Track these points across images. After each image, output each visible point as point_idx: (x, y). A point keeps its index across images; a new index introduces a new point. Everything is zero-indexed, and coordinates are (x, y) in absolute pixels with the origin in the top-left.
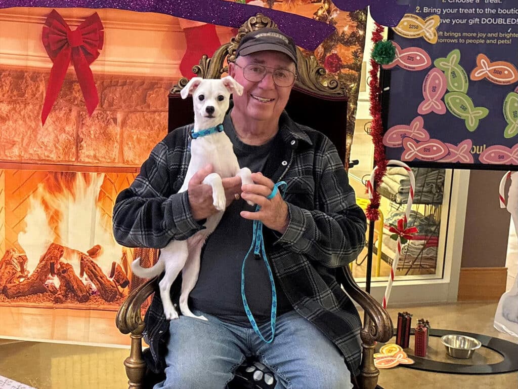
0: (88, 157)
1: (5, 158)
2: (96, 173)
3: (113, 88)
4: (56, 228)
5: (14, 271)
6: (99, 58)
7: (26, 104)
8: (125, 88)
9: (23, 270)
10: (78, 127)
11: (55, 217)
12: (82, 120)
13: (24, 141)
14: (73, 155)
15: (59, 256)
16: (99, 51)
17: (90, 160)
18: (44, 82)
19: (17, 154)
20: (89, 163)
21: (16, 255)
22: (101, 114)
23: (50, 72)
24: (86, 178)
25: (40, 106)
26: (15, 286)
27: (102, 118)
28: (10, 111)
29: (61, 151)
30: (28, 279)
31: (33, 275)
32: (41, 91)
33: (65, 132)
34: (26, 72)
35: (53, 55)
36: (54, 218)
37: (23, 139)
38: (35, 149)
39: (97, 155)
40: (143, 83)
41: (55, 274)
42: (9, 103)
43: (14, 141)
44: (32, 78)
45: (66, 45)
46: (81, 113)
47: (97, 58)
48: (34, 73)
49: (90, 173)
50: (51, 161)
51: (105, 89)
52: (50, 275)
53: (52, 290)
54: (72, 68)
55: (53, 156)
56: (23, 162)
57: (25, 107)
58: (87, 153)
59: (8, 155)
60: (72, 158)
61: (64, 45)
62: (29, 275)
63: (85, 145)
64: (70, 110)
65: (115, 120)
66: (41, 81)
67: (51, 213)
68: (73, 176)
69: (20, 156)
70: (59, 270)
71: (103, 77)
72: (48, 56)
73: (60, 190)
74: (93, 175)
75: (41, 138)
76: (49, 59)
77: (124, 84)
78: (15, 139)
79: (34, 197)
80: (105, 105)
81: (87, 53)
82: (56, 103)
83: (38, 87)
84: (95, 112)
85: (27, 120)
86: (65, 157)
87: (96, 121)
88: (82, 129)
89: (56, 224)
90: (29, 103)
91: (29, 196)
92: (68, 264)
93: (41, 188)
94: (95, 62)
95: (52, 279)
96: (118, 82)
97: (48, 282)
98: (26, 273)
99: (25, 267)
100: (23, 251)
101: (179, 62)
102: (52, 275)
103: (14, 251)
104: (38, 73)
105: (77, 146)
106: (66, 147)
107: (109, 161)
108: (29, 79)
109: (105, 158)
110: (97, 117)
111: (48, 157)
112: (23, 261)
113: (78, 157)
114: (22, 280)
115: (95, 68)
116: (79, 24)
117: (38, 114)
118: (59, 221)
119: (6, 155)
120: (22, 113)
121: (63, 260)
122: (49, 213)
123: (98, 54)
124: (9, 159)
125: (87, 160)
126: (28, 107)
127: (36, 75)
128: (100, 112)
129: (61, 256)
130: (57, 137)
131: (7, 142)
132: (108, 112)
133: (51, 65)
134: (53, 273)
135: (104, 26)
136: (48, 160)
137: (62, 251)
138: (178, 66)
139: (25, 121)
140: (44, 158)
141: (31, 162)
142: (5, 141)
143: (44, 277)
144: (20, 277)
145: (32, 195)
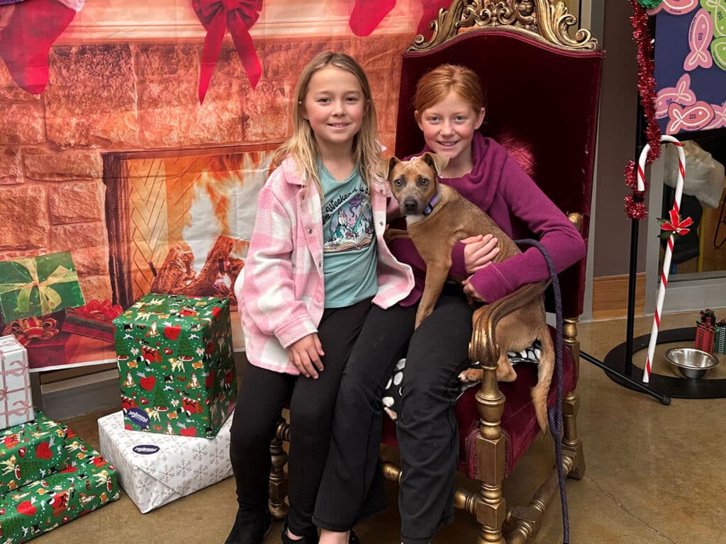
0: (256, 135)
1: (163, 146)
2: (265, 152)
3: (276, 55)
4: (224, 217)
5: (180, 273)
6: (259, 21)
7: (180, 82)
8: (291, 53)
9: (189, 272)
10: (242, 103)
11: (222, 205)
12: (246, 94)
13: (182, 125)
14: (239, 135)
15: (228, 250)
16: (258, 12)
17: (258, 139)
18: (197, 54)
19: (176, 140)
20: (257, 141)
21: (181, 253)
22: (266, 85)
23: (203, 41)
24: (255, 159)
25: (196, 83)
26: (181, 290)
27: (268, 90)
28: (162, 92)
29: (226, 132)
30: (196, 280)
31: (200, 276)
32: (195, 66)
33: (227, 110)
34: (177, 44)
35: (206, 21)
36: (221, 207)
37: (180, 123)
38: (196, 133)
39: (265, 131)
40: (310, 45)
41: (225, 272)
42: (160, 82)
43: (171, 126)
44: (183, 51)
45: (221, 8)
46: (244, 86)
47: (256, 21)
48: (186, 44)
49: (259, 152)
50: (215, 144)
51: (268, 55)
52: (219, 274)
53: (223, 291)
54: (228, 35)
55: (217, 139)
56: (183, 148)
57: (179, 85)
58: (254, 131)
59: (166, 142)
60: (238, 139)
61: (218, 9)
62: (197, 276)
63: (251, 123)
64: (231, 84)
65: (282, 91)
66: (195, 52)
67: (218, 201)
68: (240, 157)
69: (180, 143)
70: (229, 267)
71: (263, 43)
72: (200, 23)
73: (225, 173)
74: (262, 154)
75: (201, 119)
76: (202, 27)
77: (288, 48)
78: (172, 124)
79: (199, 185)
80: (270, 74)
81: (245, 16)
82: (213, 77)
83: (192, 60)
84: (259, 84)
85: (183, 100)
86: (230, 138)
87: (262, 94)
88: (246, 104)
89: (223, 213)
90: (182, 81)
91: (193, 185)
92: (238, 260)
93: (205, 175)
94: (255, 26)
95: (222, 278)
96: (281, 46)
97: (218, 282)
98: (192, 274)
99: (191, 267)
100: (188, 249)
101: (348, 17)
102: (221, 273)
103: (178, 248)
104: (191, 44)
105: (243, 125)
106: (231, 127)
107: (278, 136)
108: (180, 52)
109: (274, 134)
110: (263, 89)
111: (212, 140)
112: (188, 261)
113: (244, 137)
114: (189, 282)
115: (254, 33)
117: (195, 90)
118: (227, 210)
119: (164, 144)
120: (176, 93)
121: (233, 255)
122: (216, 201)
123: (257, 16)
124: (168, 146)
125: (254, 138)
126: (182, 85)
127: (188, 45)
128: (264, 83)
129: (230, 250)
130: (219, 117)
131: (164, 128)
132: (274, 83)
133: (204, 34)
134: (223, 272)
136: (212, 144)
137: (231, 244)
138: (347, 22)
139: (180, 102)
140: (207, 142)
141: (193, 147)
142: (160, 126)
143: (212, 277)
144: (187, 279)
145: (195, 184)
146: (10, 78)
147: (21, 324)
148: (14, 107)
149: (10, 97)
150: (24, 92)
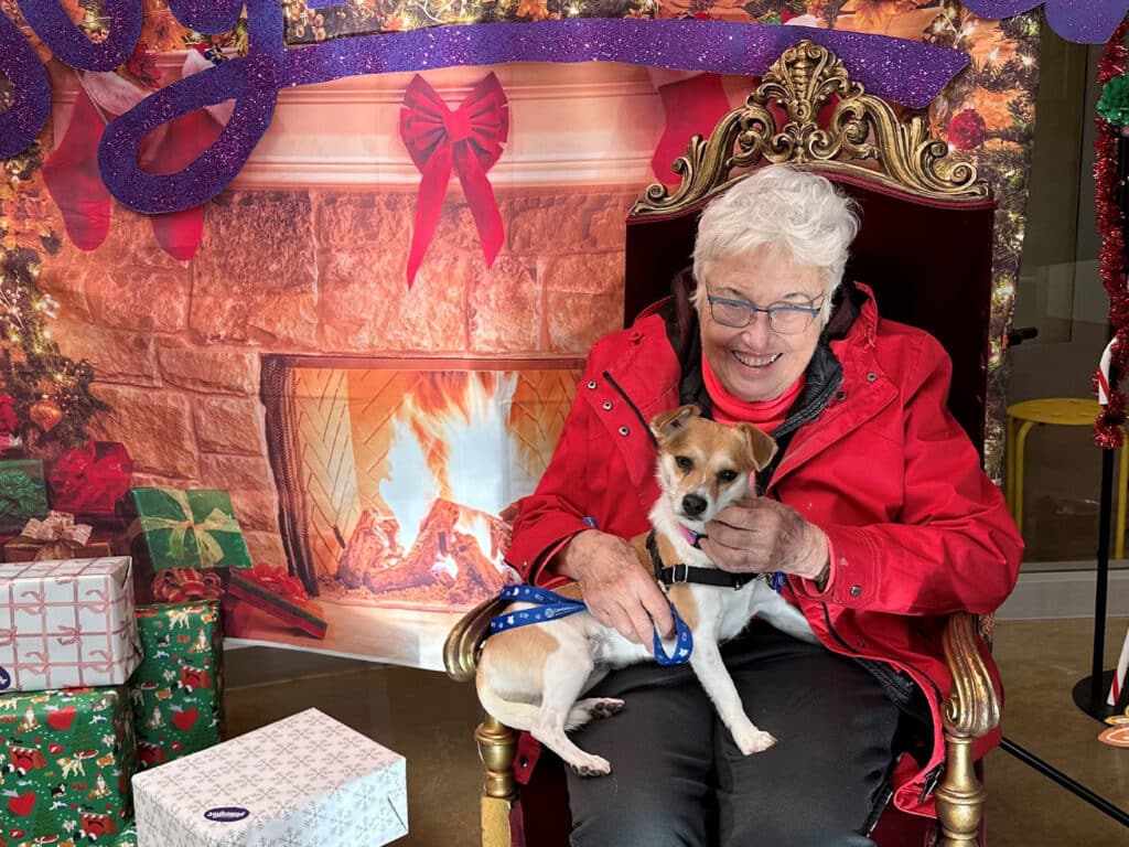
0: (486, 342)
1: (347, 350)
2: (502, 373)
3: (529, 213)
4: (442, 471)
5: (379, 547)
6: (503, 158)
7: (382, 252)
8: (552, 211)
9: (393, 545)
10: (468, 289)
11: (438, 452)
12: (476, 276)
13: (379, 319)
14: (460, 340)
15: (451, 521)
16: (501, 144)
17: (490, 349)
18: (408, 209)
19: (367, 342)
20: (489, 353)
21: (380, 518)
22: (508, 263)
23: (417, 189)
24: (486, 381)
25: (405, 254)
26: (382, 572)
27: (510, 270)
28: (354, 266)
29: (440, 334)
30: (404, 560)
31: (410, 554)
32: (405, 228)
33: (445, 299)
34: (378, 194)
35: (420, 157)
36: (436, 453)
37: (376, 315)
38: (396, 332)
39: (503, 338)
40: (584, 199)
41: (447, 552)
42: (353, 251)
43: (363, 320)
44: (388, 204)
45: (444, 138)
46: (474, 263)
47: (498, 158)
48: (391, 195)
49: (493, 372)
50: (422, 352)
51: (517, 215)
52: (439, 555)
53: (445, 581)
54: (455, 182)
55: (427, 344)
56: (377, 355)
57: (379, 257)
58: (485, 336)
59: (353, 345)
60: (459, 346)
61: (438, 141)
62: (405, 555)
63: (480, 321)
64: (456, 259)
65: (533, 272)
66: (404, 208)
67: (430, 445)
68: (463, 377)
69: (371, 346)
70: (454, 545)
71: (511, 193)
72: (411, 161)
73: (441, 404)
74: (498, 374)
75: (406, 311)
76: (414, 168)
77: (550, 203)
78: (364, 315)
79: (398, 417)
80: (516, 247)
81: (480, 151)
82: (430, 247)
83: (400, 219)
84: (498, 260)
85: (383, 280)
86: (446, 344)
87: (500, 277)
88: (475, 291)
89: (440, 465)
90: (385, 251)
91: (389, 417)
92: (468, 536)
93: (409, 401)
94: (496, 166)
95: (443, 561)
96: (539, 200)
97: (437, 566)
98: (398, 551)
99: (396, 540)
100: (389, 513)
101: (652, 153)
102: (442, 553)
103: (375, 511)
104: (399, 195)
105: (467, 324)
106: (448, 326)
107: (524, 348)
108: (383, 207)
109: (517, 344)
110: (502, 268)
111: (418, 345)
112: (391, 529)
113: (469, 344)
114: (393, 562)
115: (495, 177)
116: (463, 98)
117: (401, 267)
118: (445, 460)
119: (350, 346)
120: (374, 269)
121: (458, 527)
122: (426, 446)
123: (500, 151)
124: (354, 350)
125: (485, 348)
126: (383, 257)
127: (394, 197)
128: (506, 258)
129: (455, 520)
130: (432, 308)
131: (351, 322)
132: (521, 259)
133: (417, 178)
134: (444, 552)
135: (508, 96)
136: (418, 352)
137: (456, 512)
138: (648, 161)
139: (380, 283)
140: (410, 347)
141: (389, 355)
142: (347, 319)
143: (429, 557)
144: (390, 556)
145: (394, 415)
146: (152, 235)
147: (176, 574)
148: (153, 276)
149: (149, 263)
150: (167, 256)
